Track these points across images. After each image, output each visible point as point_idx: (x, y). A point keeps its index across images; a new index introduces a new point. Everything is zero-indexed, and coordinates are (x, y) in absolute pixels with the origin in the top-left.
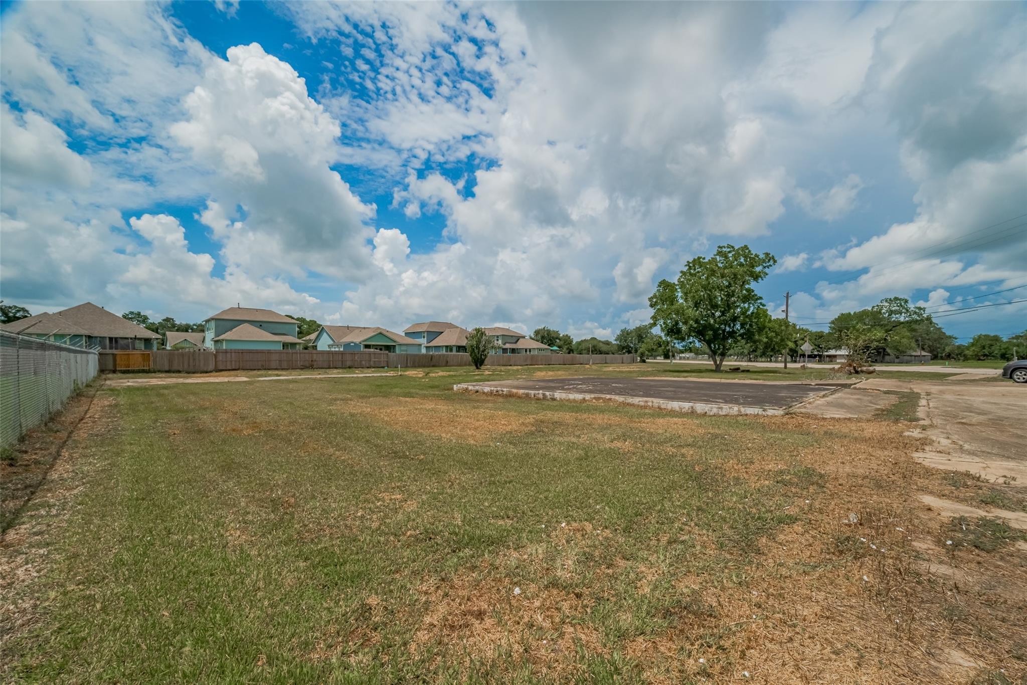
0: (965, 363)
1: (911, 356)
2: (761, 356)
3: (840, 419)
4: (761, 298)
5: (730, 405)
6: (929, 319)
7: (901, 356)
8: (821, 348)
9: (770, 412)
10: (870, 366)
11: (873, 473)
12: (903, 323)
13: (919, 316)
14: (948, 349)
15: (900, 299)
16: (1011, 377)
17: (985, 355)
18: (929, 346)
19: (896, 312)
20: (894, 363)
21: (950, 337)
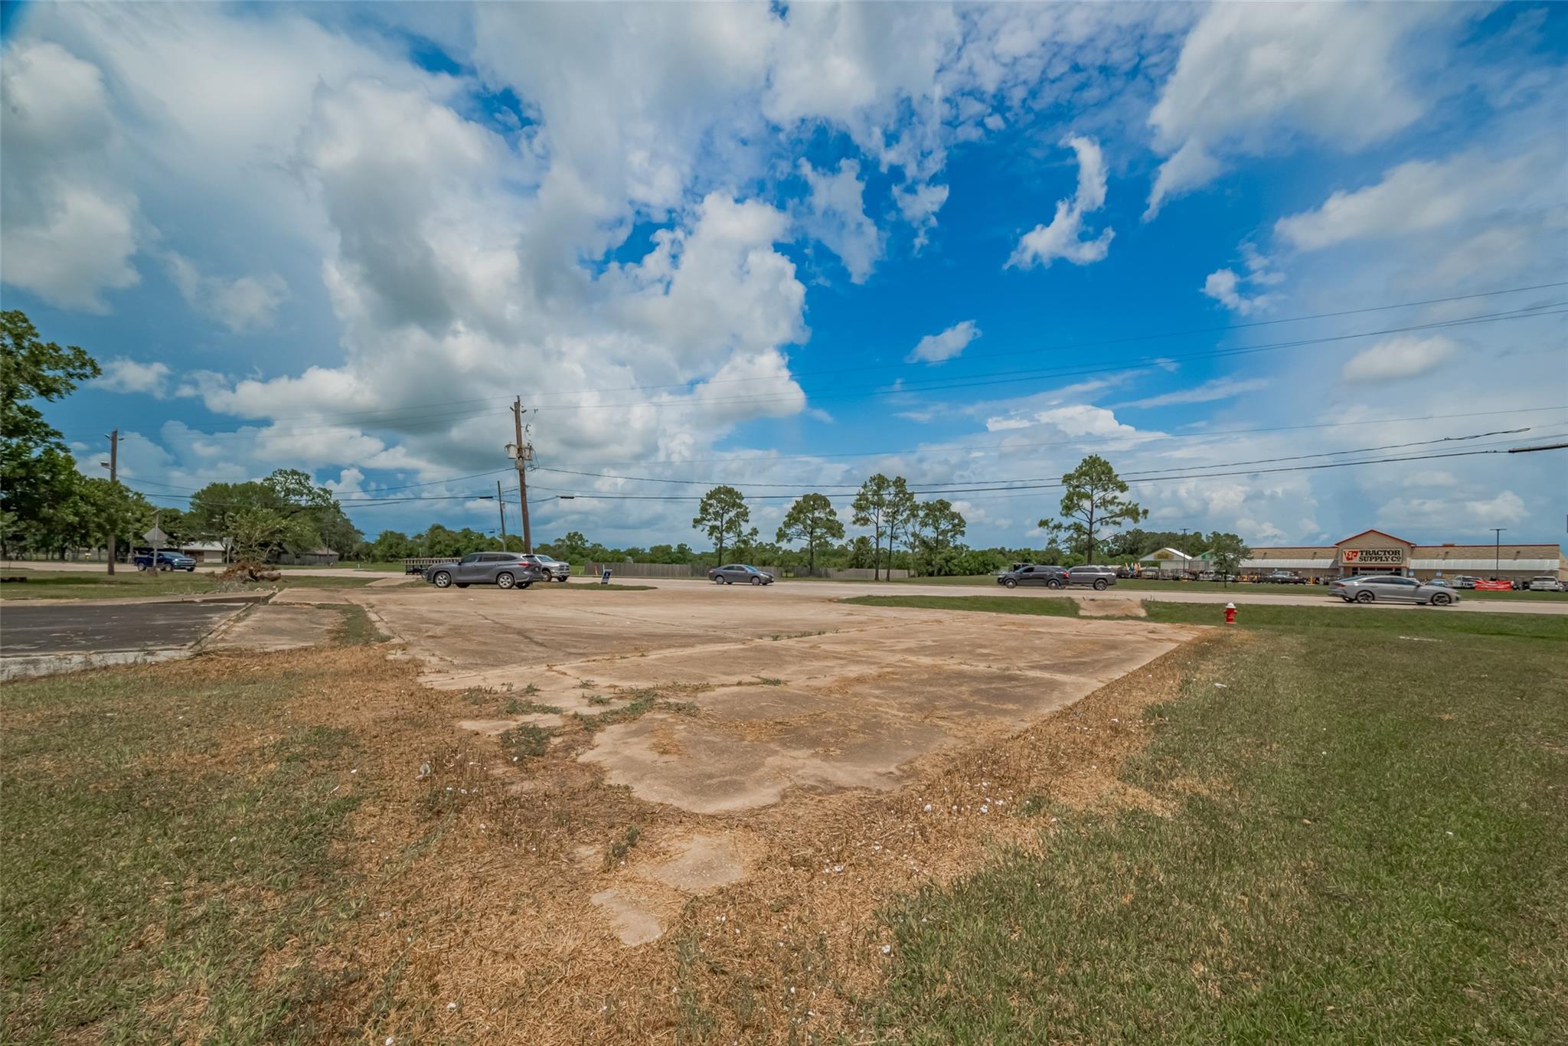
0: (374, 565)
1: (316, 555)
2: (37, 550)
3: (291, 651)
4: (56, 434)
5: (61, 654)
6: (336, 506)
7: (302, 555)
8: (176, 538)
9: (163, 656)
10: (273, 569)
11: (401, 712)
12: (304, 508)
13: (324, 501)
14: (356, 547)
15: (298, 474)
16: (434, 582)
17: (392, 556)
18: (336, 543)
19: (295, 492)
20: (293, 564)
21: (358, 532)
